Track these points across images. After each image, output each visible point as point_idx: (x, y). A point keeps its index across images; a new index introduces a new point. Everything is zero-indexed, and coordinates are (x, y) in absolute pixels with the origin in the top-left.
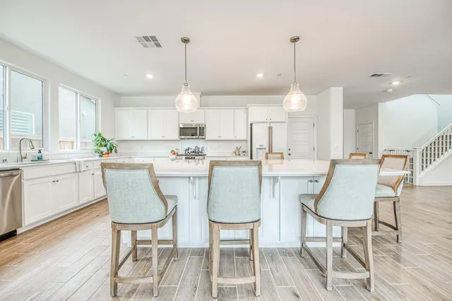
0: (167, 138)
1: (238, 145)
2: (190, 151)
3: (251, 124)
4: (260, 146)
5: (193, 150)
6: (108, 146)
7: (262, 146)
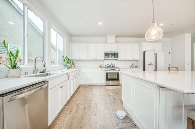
0: (98, 59)
1: (133, 63)
2: (108, 66)
3: (144, 53)
4: (150, 63)
5: (109, 65)
6: (71, 63)
7: (151, 63)
